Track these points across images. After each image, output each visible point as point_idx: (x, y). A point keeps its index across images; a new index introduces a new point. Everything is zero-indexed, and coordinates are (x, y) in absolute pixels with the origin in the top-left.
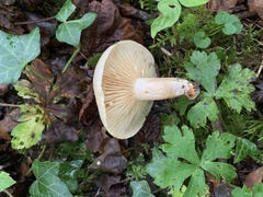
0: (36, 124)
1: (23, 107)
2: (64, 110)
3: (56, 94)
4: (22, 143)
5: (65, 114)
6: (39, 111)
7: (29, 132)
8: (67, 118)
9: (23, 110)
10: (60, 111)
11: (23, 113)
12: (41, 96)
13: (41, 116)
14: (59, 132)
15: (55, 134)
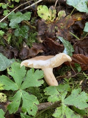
0: (47, 16)
1: (55, 11)
2: (51, 31)
3: (59, 28)
4: (40, 9)
5: (50, 31)
6: (52, 18)
7: (44, 13)
8: (48, 32)
9: (54, 11)
10: (51, 29)
11: (52, 11)
12: (59, 21)
13: (50, 19)
14: (42, 28)
15: (42, 25)
